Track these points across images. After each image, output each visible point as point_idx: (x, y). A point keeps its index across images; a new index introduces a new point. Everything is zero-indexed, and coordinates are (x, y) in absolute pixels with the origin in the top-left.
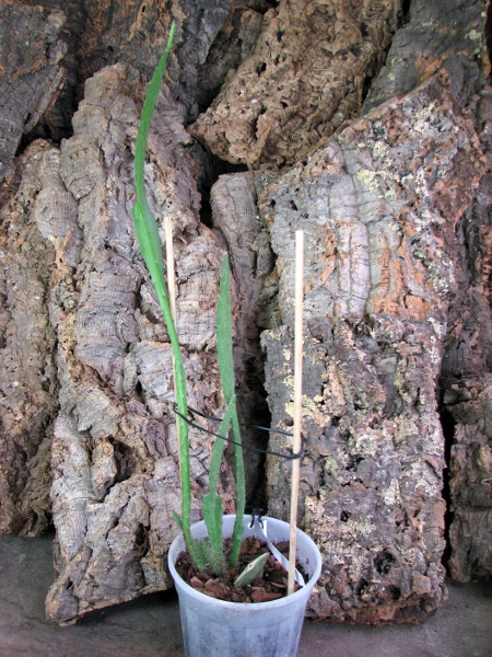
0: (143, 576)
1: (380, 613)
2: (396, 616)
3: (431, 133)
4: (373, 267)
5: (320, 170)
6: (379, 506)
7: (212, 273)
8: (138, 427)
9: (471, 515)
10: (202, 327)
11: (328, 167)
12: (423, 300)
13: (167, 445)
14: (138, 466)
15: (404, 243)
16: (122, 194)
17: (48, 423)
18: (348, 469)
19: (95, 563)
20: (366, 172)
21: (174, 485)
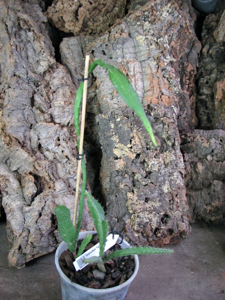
0: (56, 239)
1: (164, 241)
2: (170, 242)
3: (170, 18)
4: (145, 82)
5: (119, 35)
6: (161, 194)
7: (68, 87)
8: (44, 166)
9: (194, 193)
10: (66, 114)
11: (123, 34)
12: (169, 97)
13: (57, 173)
14: (46, 185)
15: (159, 71)
16: (18, 48)
18: (145, 178)
19: (33, 236)
20: (141, 37)
21: (66, 193)
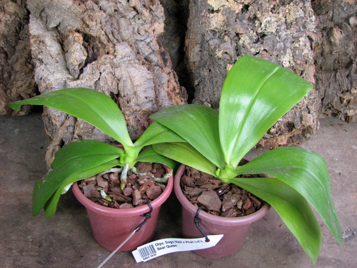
1: (279, 141)
2: (288, 142)
8: (99, 20)
9: (324, 76)
13: (119, 33)
14: (101, 50)
17: (20, 28)
18: (256, 43)
19: (81, 126)
21: (132, 62)
